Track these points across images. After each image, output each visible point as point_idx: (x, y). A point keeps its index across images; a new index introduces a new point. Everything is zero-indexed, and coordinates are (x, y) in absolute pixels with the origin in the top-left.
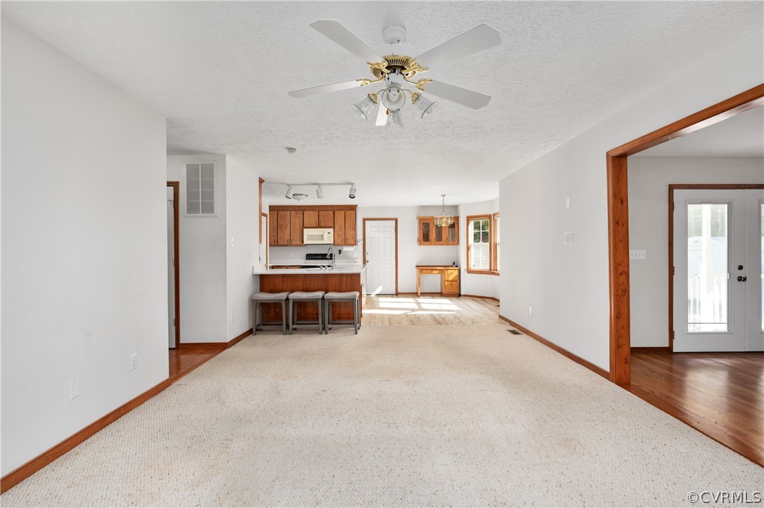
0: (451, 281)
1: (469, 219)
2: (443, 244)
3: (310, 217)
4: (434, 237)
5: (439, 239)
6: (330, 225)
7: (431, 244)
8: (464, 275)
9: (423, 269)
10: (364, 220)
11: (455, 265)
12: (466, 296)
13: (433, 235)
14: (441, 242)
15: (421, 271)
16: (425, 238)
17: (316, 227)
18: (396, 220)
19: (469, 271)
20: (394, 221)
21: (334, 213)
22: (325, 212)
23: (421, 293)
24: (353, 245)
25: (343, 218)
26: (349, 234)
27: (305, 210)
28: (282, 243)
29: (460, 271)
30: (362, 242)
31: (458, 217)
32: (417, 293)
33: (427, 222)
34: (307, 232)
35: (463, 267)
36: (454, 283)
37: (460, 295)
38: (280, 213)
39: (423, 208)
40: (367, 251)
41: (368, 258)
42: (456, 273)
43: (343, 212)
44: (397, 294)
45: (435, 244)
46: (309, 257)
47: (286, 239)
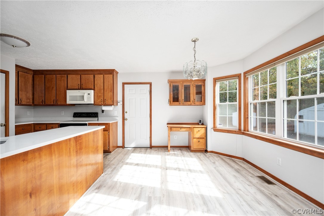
0: (198, 138)
1: (215, 80)
2: (190, 105)
3: (73, 80)
4: (183, 98)
5: (187, 99)
6: (91, 88)
7: (180, 105)
8: (210, 132)
9: (173, 126)
10: (124, 84)
11: (201, 123)
12: (212, 152)
13: (182, 96)
14: (189, 103)
15: (171, 129)
16: (175, 99)
17: (79, 89)
18: (150, 84)
19: (216, 130)
20: (149, 85)
21: (94, 76)
22: (86, 76)
23: (171, 147)
24: (111, 105)
25: (102, 81)
26: (108, 95)
27: (69, 74)
28: (49, 103)
29: (206, 128)
30: (121, 103)
31: (205, 80)
32: (167, 147)
33: (176, 84)
34: (70, 93)
35: (210, 125)
36: (201, 140)
37: (206, 151)
38: (48, 76)
39: (173, 72)
40: (125, 110)
41: (126, 116)
42: (203, 131)
43: (102, 76)
44: (151, 147)
45: (183, 105)
46: (76, 115)
47: (53, 100)
